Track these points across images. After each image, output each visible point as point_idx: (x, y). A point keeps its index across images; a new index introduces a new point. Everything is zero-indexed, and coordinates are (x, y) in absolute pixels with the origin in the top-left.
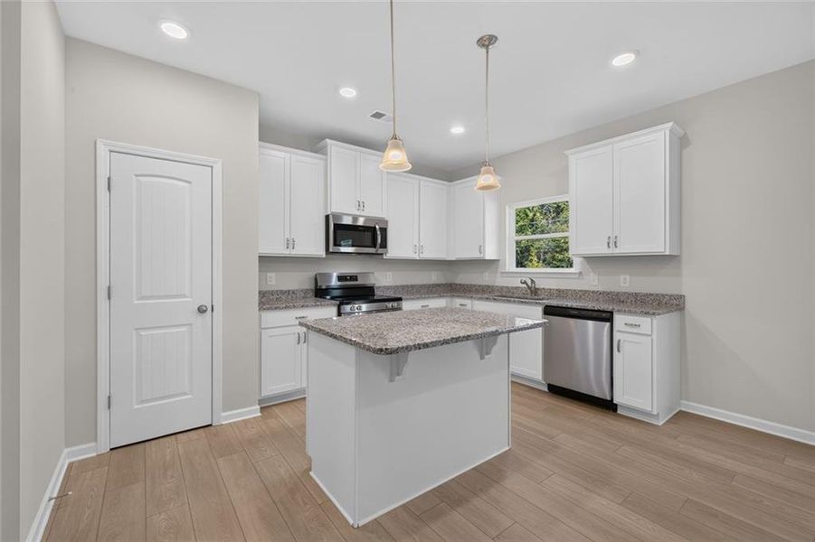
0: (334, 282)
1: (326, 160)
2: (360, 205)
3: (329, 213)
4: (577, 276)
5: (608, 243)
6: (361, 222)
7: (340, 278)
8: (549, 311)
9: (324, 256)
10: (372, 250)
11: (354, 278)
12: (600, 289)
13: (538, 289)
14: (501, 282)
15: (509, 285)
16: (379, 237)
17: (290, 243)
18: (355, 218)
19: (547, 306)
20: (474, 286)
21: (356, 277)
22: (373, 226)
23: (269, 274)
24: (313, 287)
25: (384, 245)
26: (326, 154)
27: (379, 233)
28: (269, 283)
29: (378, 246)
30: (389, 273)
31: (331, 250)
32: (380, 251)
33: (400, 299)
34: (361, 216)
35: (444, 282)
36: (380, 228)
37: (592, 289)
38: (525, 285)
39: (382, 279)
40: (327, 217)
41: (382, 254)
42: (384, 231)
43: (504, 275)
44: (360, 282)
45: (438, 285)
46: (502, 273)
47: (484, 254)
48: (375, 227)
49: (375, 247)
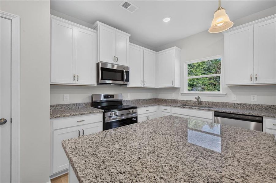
0: (102, 99)
1: (97, 33)
2: (116, 59)
3: (99, 62)
4: (224, 96)
5: (251, 78)
6: (115, 68)
7: (105, 97)
8: (217, 114)
9: (96, 85)
10: (121, 82)
11: (112, 96)
12: (239, 102)
13: (202, 102)
14: (180, 98)
15: (186, 100)
16: (125, 76)
17: (75, 77)
18: (113, 65)
19: (215, 112)
20: (168, 99)
21: (113, 96)
22: (122, 70)
23: (65, 95)
24: (90, 101)
25: (127, 80)
26: (97, 30)
27: (125, 74)
28: (65, 100)
29: (124, 80)
30: (129, 94)
31: (100, 82)
32: (126, 83)
33: (136, 108)
34: (115, 64)
35: (153, 98)
36: (126, 71)
37: (233, 102)
38: (196, 100)
39: (126, 97)
40: (98, 64)
41: (126, 85)
42: (127, 73)
43: (183, 95)
44: (115, 98)
45: (150, 99)
46: (181, 94)
47: (175, 85)
48: (123, 71)
49: (123, 81)
